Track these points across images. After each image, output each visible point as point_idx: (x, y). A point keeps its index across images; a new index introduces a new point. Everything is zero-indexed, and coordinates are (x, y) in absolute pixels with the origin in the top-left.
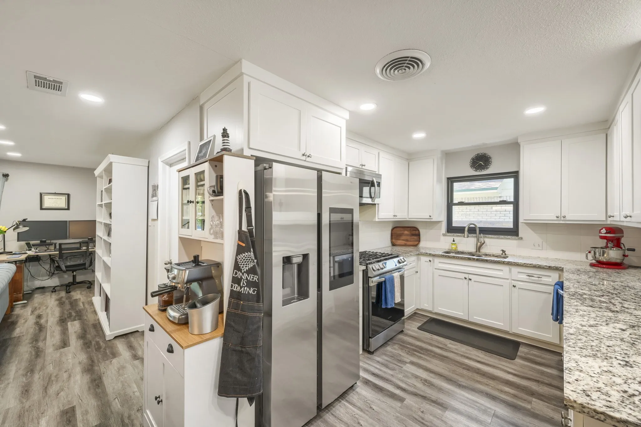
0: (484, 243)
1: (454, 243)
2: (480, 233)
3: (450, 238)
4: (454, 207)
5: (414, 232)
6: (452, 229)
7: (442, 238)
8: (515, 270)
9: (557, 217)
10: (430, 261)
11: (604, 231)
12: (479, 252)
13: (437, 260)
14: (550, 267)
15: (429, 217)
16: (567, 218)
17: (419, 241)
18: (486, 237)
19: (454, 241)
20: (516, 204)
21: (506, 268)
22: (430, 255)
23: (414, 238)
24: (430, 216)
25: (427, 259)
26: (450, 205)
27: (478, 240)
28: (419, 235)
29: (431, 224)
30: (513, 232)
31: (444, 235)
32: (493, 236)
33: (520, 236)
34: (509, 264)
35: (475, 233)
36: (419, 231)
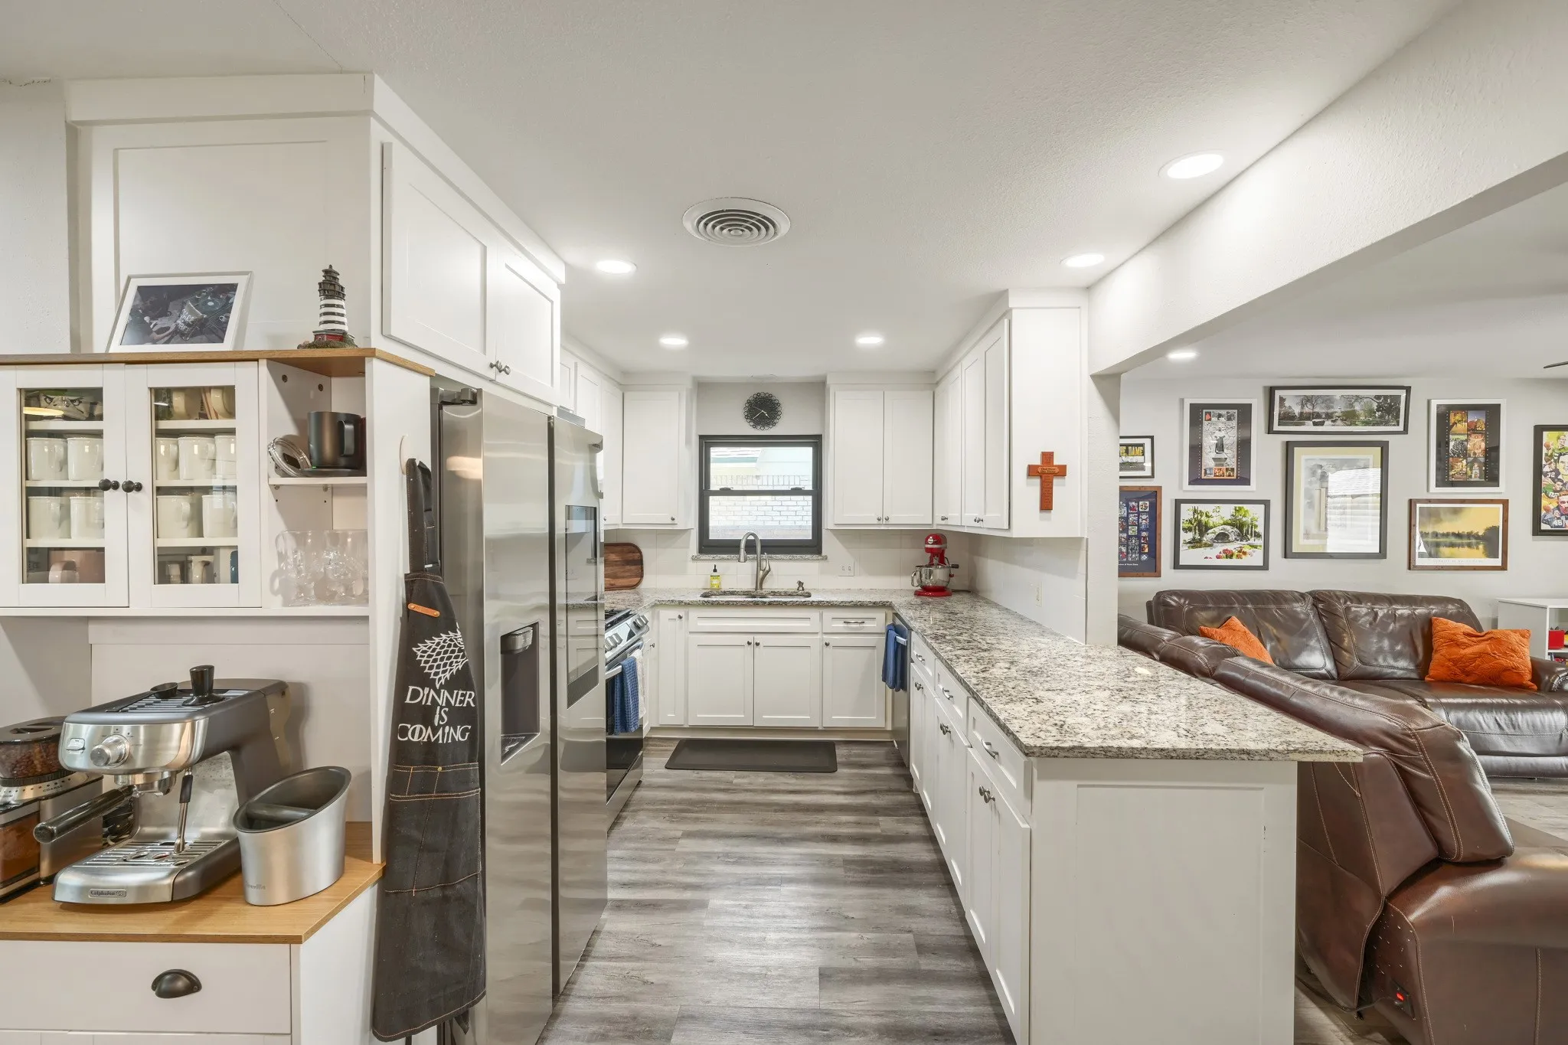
0: (770, 570)
1: (715, 574)
2: (762, 553)
3: (706, 565)
4: (711, 498)
5: (630, 556)
6: (709, 546)
7: (692, 565)
8: (828, 614)
9: (879, 520)
10: (680, 617)
11: (931, 540)
12: (762, 589)
13: (694, 614)
14: (874, 603)
15: (670, 522)
16: (891, 521)
17: (642, 576)
18: (772, 559)
19: (715, 571)
20: (817, 494)
21: (814, 614)
22: (681, 604)
23: (629, 571)
24: (673, 519)
25: (674, 613)
26: (705, 493)
27: (759, 566)
28: (639, 562)
29: (668, 535)
30: (811, 547)
31: (694, 559)
32: (782, 556)
33: (823, 554)
34: (819, 605)
35: (755, 552)
36: (640, 552)
